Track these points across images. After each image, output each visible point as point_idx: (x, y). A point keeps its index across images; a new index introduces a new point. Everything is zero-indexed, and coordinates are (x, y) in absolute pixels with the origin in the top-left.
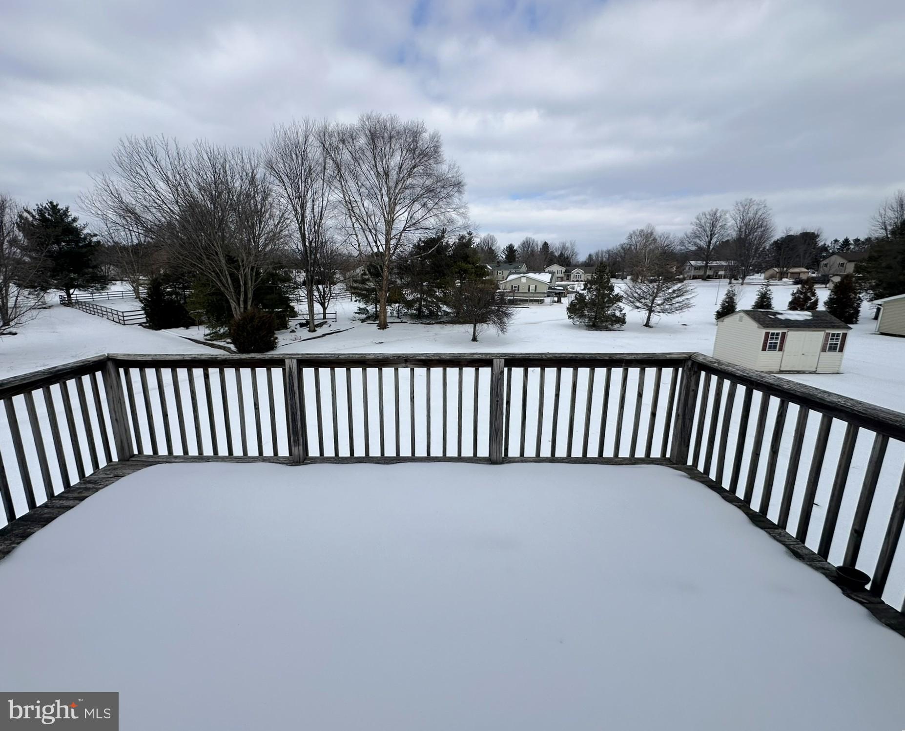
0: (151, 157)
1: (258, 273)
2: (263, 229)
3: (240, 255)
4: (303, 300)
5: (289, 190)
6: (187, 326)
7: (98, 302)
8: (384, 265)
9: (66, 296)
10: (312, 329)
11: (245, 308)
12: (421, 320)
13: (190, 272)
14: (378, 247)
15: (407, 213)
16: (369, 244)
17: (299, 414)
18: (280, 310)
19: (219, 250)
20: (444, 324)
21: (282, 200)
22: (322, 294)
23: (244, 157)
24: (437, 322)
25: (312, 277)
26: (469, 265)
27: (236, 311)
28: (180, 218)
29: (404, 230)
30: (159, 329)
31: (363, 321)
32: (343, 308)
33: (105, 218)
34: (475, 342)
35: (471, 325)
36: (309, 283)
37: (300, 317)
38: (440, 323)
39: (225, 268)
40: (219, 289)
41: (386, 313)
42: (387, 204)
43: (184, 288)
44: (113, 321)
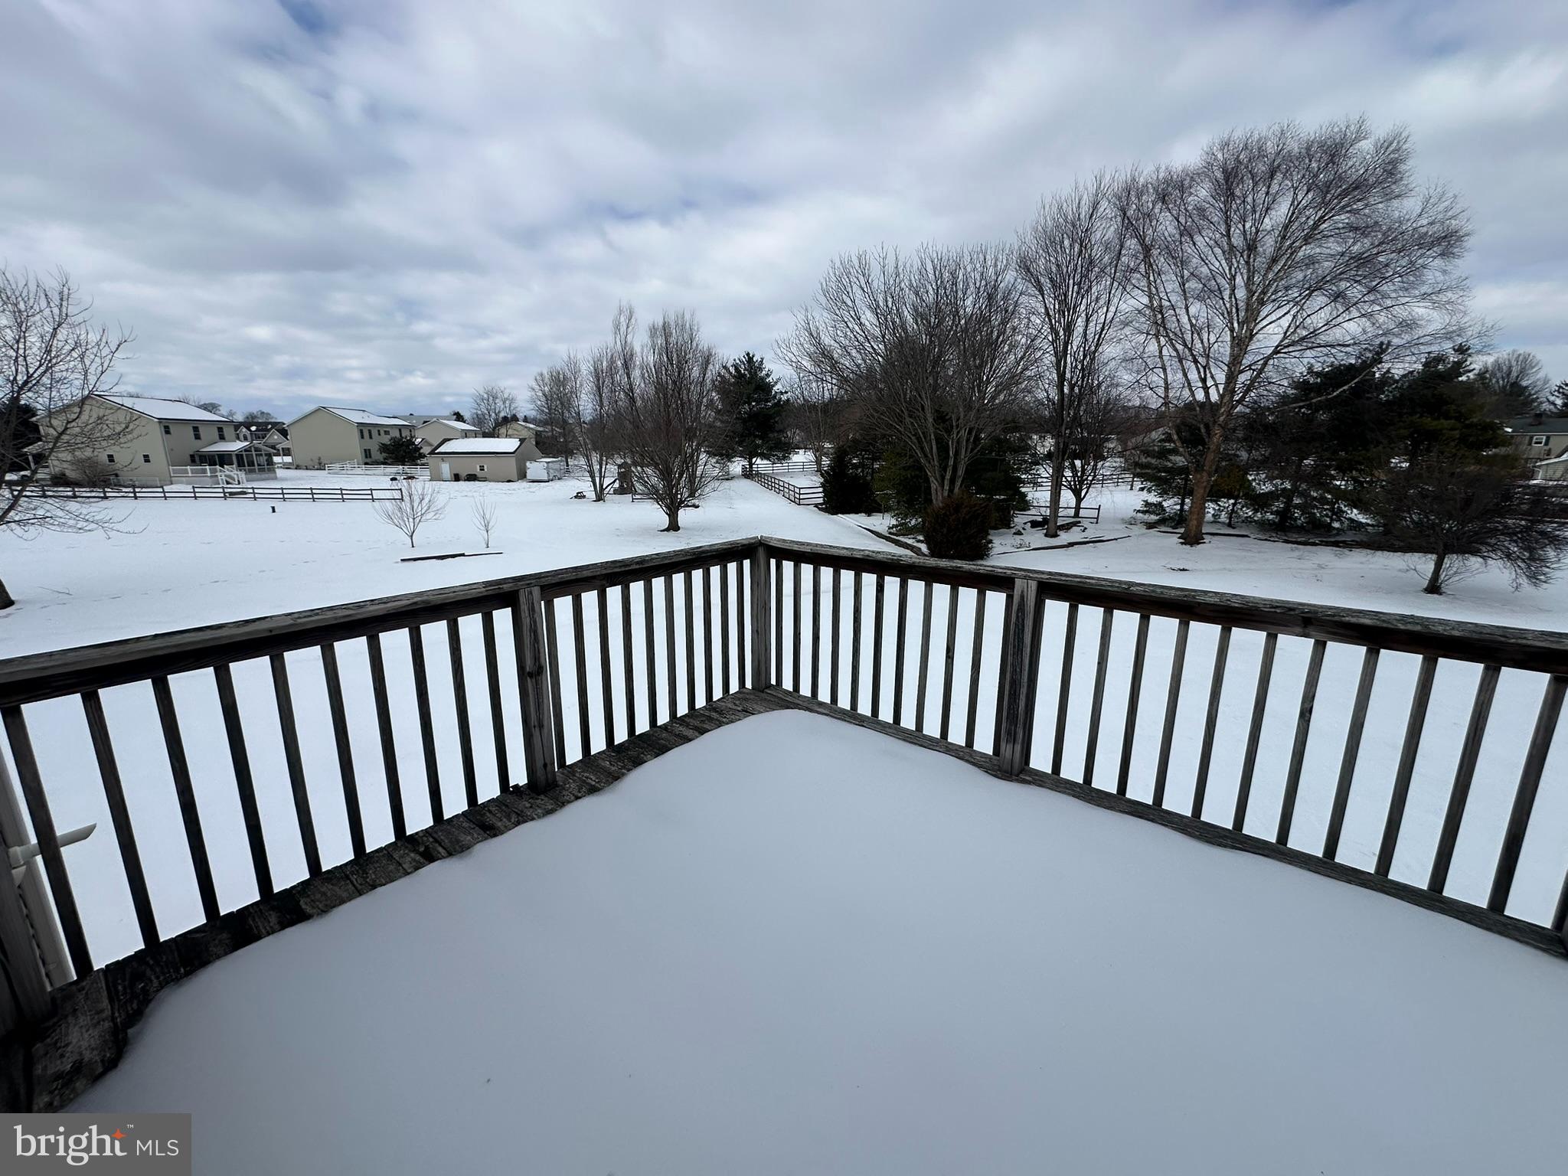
0: (861, 278)
1: (977, 439)
2: (995, 371)
3: (955, 411)
4: (1044, 484)
5: (1050, 301)
6: (869, 513)
7: (777, 474)
8: (1215, 422)
9: (748, 466)
10: (1052, 531)
11: (951, 491)
12: (1286, 535)
13: (884, 436)
14: (1206, 389)
15: (1289, 317)
16: (1189, 384)
17: (1026, 685)
18: (1002, 497)
19: (927, 404)
20: (1344, 548)
21: (1033, 318)
22: (1079, 474)
23: (988, 257)
24: (1327, 542)
25: (1066, 445)
26: (1442, 421)
27: (937, 494)
28: (884, 359)
29: (1276, 352)
30: (836, 514)
31: (1150, 526)
32: (1113, 501)
33: (799, 368)
34: (1436, 596)
35: (1430, 556)
36: (1058, 458)
37: (1033, 511)
38: (1336, 544)
39: (932, 430)
40: (919, 462)
41: (1204, 514)
42: (1241, 305)
43: (875, 459)
44: (789, 499)
